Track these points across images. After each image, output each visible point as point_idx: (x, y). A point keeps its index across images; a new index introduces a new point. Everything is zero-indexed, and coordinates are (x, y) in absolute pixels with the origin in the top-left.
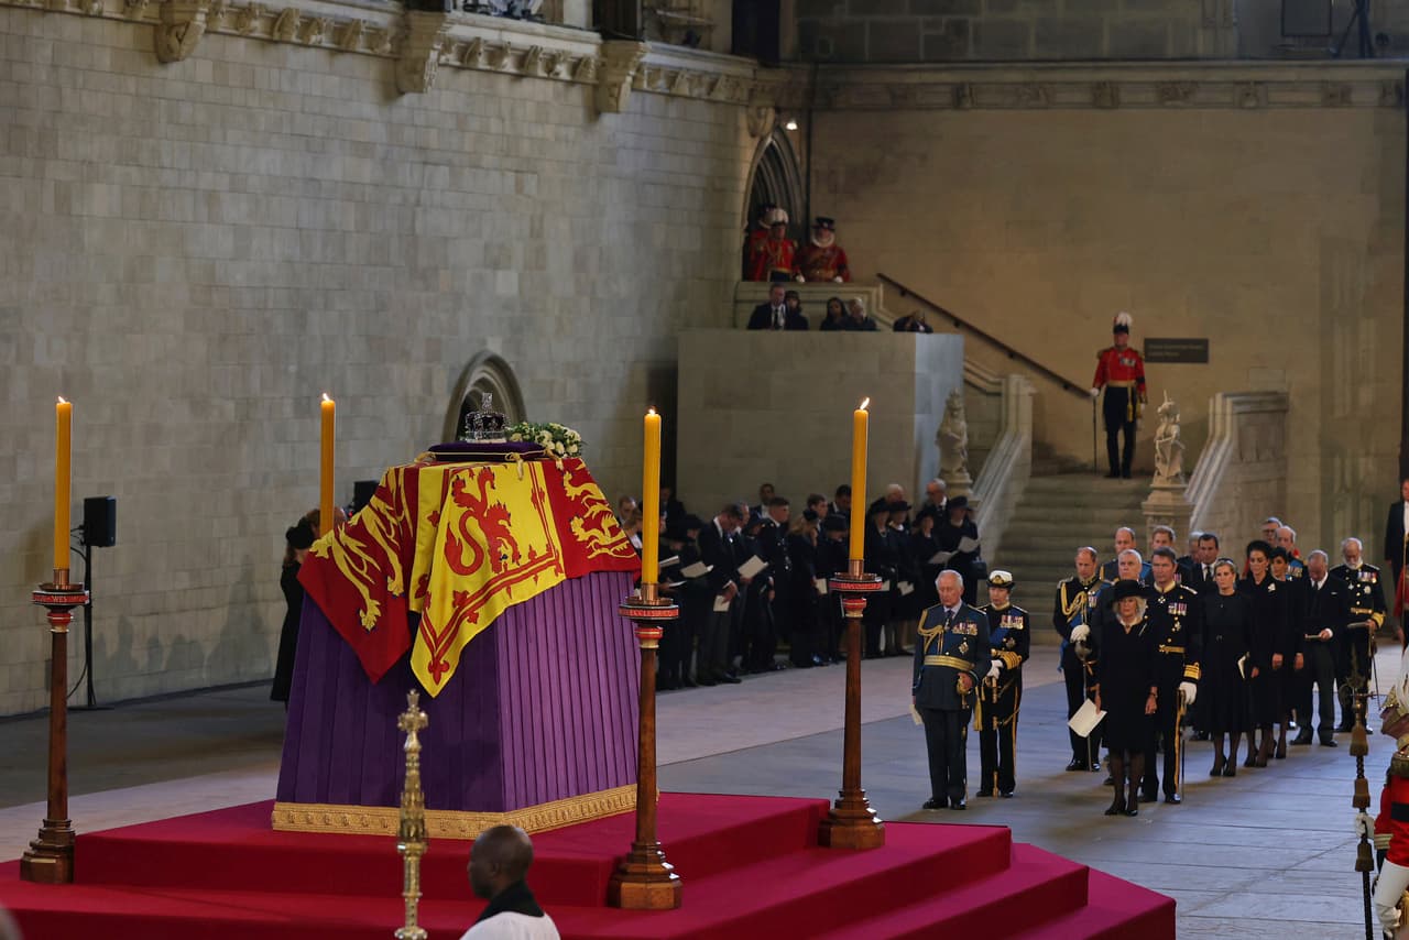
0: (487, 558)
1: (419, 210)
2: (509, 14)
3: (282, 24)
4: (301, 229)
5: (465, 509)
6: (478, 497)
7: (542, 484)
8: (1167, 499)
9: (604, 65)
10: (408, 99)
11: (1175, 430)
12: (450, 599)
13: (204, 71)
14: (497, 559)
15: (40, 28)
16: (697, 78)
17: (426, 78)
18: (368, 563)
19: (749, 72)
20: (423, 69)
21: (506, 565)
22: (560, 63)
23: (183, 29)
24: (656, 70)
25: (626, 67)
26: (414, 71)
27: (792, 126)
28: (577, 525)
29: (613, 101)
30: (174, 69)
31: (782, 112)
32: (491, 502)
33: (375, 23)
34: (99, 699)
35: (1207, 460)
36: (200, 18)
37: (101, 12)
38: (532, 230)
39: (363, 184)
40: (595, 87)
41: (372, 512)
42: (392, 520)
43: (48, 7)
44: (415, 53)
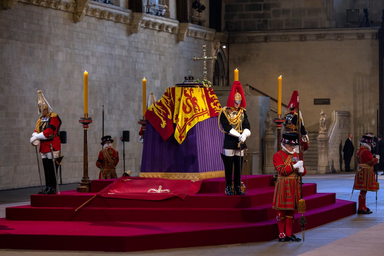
0: (193, 109)
1: (136, 63)
2: (157, 15)
3: (103, 14)
4: (108, 67)
5: (187, 97)
6: (190, 95)
7: (204, 93)
8: (323, 136)
9: (180, 29)
10: (133, 35)
11: (324, 119)
12: (184, 120)
13: (85, 25)
14: (195, 110)
15: (46, 12)
16: (202, 33)
17: (138, 30)
18: (163, 111)
19: (214, 33)
20: (137, 27)
21: (197, 112)
22: (169, 28)
23: (80, 14)
24: (192, 31)
25: (185, 29)
26: (135, 28)
27: (224, 47)
28: (212, 104)
29: (182, 38)
30: (78, 24)
31: (222, 44)
32: (193, 96)
33: (125, 15)
34: (63, 183)
35: (332, 127)
36: (84, 11)
37: (60, 8)
38: (163, 70)
39: (123, 56)
40: (177, 35)
41: (163, 99)
42: (169, 101)
43: (48, 7)
44: (135, 23)
